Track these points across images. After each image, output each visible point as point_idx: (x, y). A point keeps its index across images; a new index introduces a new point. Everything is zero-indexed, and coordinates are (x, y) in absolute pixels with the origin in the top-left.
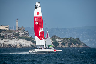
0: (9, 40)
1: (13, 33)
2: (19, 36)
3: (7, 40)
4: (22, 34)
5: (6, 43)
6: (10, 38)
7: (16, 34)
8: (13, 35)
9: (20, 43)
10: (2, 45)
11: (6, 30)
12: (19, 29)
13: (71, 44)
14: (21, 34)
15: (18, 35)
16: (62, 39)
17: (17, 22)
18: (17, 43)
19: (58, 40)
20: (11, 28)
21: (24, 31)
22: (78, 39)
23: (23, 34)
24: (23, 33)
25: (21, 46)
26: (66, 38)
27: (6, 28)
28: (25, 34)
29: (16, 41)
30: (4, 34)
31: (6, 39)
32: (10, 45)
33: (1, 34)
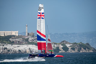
0: (19, 46)
1: (22, 39)
2: (28, 41)
3: (16, 46)
4: (32, 39)
5: (15, 49)
6: (20, 43)
7: (25, 39)
8: (23, 40)
9: (30, 48)
10: (12, 51)
11: (15, 36)
12: (28, 34)
13: (81, 49)
14: (30, 39)
16: (71, 44)
17: (27, 27)
18: (27, 49)
19: (68, 45)
20: (20, 34)
21: (33, 36)
22: (88, 44)
23: (32, 40)
24: (33, 39)
25: (31, 51)
26: (75, 43)
27: (16, 34)
28: (35, 39)
29: (26, 47)
30: (14, 40)
31: (16, 44)
32: (20, 51)
33: (11, 39)
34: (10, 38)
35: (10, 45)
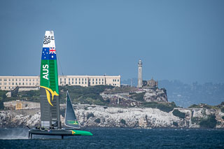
0: (121, 109)
1: (130, 94)
2: (143, 100)
3: (115, 109)
4: (151, 95)
5: (113, 116)
6: (124, 104)
7: (137, 95)
8: (131, 97)
9: (146, 116)
10: (104, 121)
11: (113, 87)
12: (145, 83)
14: (148, 95)
15: (140, 97)
17: (140, 68)
18: (139, 117)
20: (125, 82)
21: (155, 88)
23: (153, 96)
24: (154, 94)
25: (149, 123)
27: (115, 83)
28: (158, 96)
29: (138, 113)
30: (110, 96)
31: (114, 106)
32: (123, 121)
33: (103, 94)
34: (102, 92)
35: (102, 108)
